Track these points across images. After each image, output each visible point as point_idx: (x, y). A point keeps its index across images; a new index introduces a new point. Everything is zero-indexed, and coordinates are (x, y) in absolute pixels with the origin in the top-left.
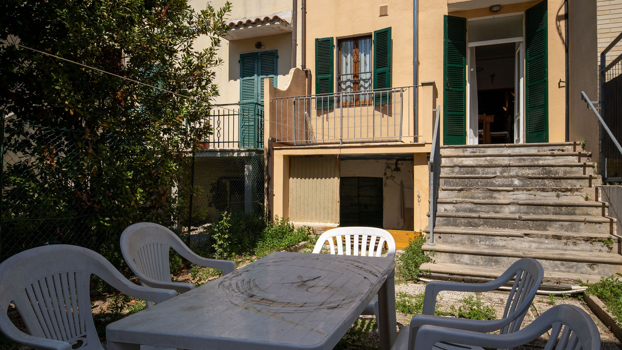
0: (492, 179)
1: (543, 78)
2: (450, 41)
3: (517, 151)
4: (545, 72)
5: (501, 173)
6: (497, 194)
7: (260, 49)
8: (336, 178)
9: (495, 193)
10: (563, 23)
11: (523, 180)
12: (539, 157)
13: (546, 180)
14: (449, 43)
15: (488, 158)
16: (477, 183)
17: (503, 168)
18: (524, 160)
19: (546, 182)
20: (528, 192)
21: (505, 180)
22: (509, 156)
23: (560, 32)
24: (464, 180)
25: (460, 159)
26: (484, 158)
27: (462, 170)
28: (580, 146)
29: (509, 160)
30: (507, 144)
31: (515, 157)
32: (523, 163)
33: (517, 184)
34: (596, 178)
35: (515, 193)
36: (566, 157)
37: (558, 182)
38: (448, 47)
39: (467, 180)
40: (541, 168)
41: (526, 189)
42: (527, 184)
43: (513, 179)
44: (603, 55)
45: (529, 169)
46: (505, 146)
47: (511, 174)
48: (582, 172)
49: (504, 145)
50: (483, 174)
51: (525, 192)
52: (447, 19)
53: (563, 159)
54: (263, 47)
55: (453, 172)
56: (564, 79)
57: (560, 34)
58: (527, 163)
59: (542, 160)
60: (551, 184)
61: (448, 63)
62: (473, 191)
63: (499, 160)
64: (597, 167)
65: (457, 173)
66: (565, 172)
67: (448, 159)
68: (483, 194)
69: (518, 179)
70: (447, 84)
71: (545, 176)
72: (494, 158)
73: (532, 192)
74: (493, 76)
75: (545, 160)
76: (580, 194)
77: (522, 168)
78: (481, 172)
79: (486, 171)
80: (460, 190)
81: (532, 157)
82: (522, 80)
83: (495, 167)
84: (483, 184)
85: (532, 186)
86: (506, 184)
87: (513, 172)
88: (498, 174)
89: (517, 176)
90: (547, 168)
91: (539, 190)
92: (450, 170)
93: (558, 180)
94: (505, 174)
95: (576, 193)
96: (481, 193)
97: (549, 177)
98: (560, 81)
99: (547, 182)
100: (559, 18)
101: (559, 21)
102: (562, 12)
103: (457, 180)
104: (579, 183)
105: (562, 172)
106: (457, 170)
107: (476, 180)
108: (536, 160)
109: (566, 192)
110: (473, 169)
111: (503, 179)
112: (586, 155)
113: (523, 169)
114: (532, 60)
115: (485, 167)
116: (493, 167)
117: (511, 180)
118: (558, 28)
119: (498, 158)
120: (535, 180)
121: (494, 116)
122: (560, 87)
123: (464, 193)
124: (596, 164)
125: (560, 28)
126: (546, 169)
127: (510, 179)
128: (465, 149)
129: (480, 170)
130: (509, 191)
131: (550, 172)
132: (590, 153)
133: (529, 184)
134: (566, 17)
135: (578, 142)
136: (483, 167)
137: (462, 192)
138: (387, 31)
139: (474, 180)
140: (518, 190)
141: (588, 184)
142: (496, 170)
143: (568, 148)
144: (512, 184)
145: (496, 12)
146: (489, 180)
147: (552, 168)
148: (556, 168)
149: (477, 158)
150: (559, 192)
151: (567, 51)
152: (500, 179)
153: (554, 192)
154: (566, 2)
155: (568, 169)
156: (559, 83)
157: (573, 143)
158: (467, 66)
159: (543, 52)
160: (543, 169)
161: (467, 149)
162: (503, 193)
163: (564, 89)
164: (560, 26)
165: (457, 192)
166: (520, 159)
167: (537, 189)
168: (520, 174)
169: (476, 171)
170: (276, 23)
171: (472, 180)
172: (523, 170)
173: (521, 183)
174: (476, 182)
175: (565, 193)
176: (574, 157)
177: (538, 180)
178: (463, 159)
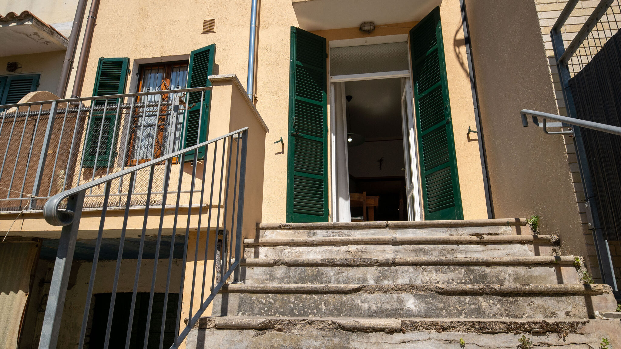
0: (353, 296)
1: (444, 119)
2: (300, 64)
3: (410, 234)
4: (446, 108)
5: (378, 280)
6: (360, 339)
7: (13, 73)
8: (21, 292)
9: (354, 336)
10: (463, 50)
11: (426, 297)
12: (455, 247)
13: (481, 299)
14: (298, 66)
15: (353, 248)
16: (317, 307)
17: (382, 269)
18: (424, 252)
19: (483, 302)
20: (444, 335)
21: (383, 297)
22: (395, 243)
23: (461, 61)
24: (285, 297)
25: (297, 249)
26: (344, 248)
27: (291, 274)
28: (528, 226)
29: (395, 252)
30: (390, 222)
31: (406, 247)
32: (422, 258)
33: (413, 307)
34: (601, 293)
35: (409, 335)
36: (510, 246)
37: (511, 303)
38: (297, 72)
39: (292, 297)
40: (463, 270)
41: (435, 324)
42: (437, 308)
43: (403, 295)
44: (556, 32)
45: (437, 271)
46: (387, 225)
47: (400, 282)
48: (554, 278)
49: (384, 223)
50: (338, 282)
51: (434, 334)
52: (295, 32)
53: (503, 251)
54: (18, 70)
55: (272, 278)
56: (474, 128)
57: (462, 64)
58: (433, 257)
59: (461, 252)
60: (495, 309)
61: (296, 95)
62: (296, 331)
63: (375, 251)
64: (586, 266)
65: (281, 280)
66: (517, 279)
67: (271, 249)
68: (323, 340)
69: (416, 296)
70: (294, 127)
71: (477, 287)
72: (363, 246)
73: (452, 335)
74: (381, 161)
75: (466, 252)
76: (583, 339)
77: (421, 269)
78: (333, 279)
79: (344, 274)
80: (262, 328)
81: (440, 247)
82: (411, 132)
83: (363, 266)
84: (331, 308)
85: (449, 315)
86: (386, 310)
87: (403, 278)
88: (371, 282)
89: (411, 288)
90: (476, 268)
91: (470, 327)
92: (266, 273)
93: (511, 299)
94: (386, 283)
95: (571, 337)
96: (316, 337)
97: (488, 290)
98: (470, 131)
99: (484, 304)
100: (457, 43)
101: (459, 47)
102: (461, 35)
103: (270, 298)
104: (562, 305)
105: (512, 280)
106: (280, 271)
107: (316, 297)
108: (449, 251)
109: (543, 334)
110: (315, 269)
111: (377, 295)
112: (549, 240)
113: (424, 270)
114: (425, 96)
115: (341, 265)
116: (359, 266)
117: (398, 298)
118: (458, 56)
119: (372, 247)
120: (454, 299)
121: (378, 197)
122: (469, 140)
123: (272, 336)
124: (581, 260)
125: (460, 56)
126: (473, 271)
127: (395, 295)
128: (312, 231)
129: (330, 272)
130: (391, 331)
131: (484, 277)
132: (556, 237)
133: (442, 309)
134: (467, 41)
135: (523, 219)
136: (337, 265)
137: (268, 333)
138: (209, 50)
139: (309, 296)
140: (415, 327)
141: (585, 309)
142: (365, 273)
143: (505, 231)
144: (402, 309)
145: (369, 33)
146: (345, 298)
147: (487, 270)
148: (497, 269)
149: (330, 248)
150: (527, 335)
151: (474, 87)
152: (370, 296)
153: (511, 334)
154: (465, 23)
155: (522, 271)
156: (468, 134)
157: (513, 220)
158: (329, 106)
159: (440, 80)
160: (469, 270)
161: (316, 231)
162: (375, 337)
163: (476, 144)
164: (459, 53)
165: (252, 332)
166: (416, 251)
167: (464, 323)
168: (418, 283)
169: (322, 274)
170: (26, 23)
171: (304, 296)
172: (425, 274)
173: (423, 306)
174: (315, 302)
175: (543, 339)
176: (526, 247)
177: (462, 298)
178: (301, 249)
